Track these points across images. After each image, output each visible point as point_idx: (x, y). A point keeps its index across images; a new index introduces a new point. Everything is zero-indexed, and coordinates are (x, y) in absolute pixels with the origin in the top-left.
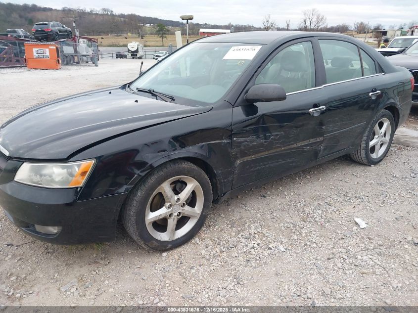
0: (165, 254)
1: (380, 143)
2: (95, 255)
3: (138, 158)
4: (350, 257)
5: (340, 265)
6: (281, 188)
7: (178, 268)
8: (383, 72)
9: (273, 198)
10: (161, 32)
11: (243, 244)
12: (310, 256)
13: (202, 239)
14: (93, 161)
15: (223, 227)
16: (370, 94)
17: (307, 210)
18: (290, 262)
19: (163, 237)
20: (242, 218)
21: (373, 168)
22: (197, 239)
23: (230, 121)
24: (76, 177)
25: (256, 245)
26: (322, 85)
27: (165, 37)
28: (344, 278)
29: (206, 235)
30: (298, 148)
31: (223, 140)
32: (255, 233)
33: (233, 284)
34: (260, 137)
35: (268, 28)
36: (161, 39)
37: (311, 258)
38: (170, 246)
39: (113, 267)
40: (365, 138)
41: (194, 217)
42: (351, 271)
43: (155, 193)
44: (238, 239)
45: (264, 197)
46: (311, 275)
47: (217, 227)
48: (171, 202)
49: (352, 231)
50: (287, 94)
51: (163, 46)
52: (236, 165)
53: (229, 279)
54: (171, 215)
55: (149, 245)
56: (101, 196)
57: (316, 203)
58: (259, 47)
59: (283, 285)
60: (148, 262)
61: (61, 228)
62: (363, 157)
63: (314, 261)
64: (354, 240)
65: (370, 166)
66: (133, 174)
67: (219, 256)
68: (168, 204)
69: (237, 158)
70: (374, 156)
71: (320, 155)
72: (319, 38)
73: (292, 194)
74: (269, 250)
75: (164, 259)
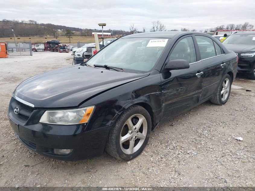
0: (129, 162)
1: (225, 93)
2: (86, 167)
3: (117, 104)
4: (233, 154)
5: (230, 159)
6: (179, 120)
7: (140, 170)
8: (225, 53)
9: (177, 126)
10: (68, 34)
11: (172, 153)
12: (212, 156)
13: (147, 152)
14: (94, 107)
15: (156, 144)
16: (221, 65)
17: (200, 131)
18: (202, 160)
19: (128, 152)
20: (165, 138)
21: (223, 106)
22: (144, 152)
23: (160, 81)
24: (84, 117)
25: (180, 153)
26: (199, 61)
27: (72, 37)
28: (236, 166)
29: (148, 150)
30: (190, 96)
31: (157, 92)
32: (176, 146)
33: (176, 175)
34: (174, 90)
35: (133, 31)
36: (69, 39)
37: (213, 157)
38: (131, 157)
39: (100, 173)
40: (219, 90)
41: (142, 138)
42: (237, 162)
43: (124, 125)
44: (168, 151)
45: (172, 126)
46: (217, 166)
47: (153, 145)
48: (132, 130)
49: (228, 140)
50: (190, 64)
51: (70, 43)
52: (162, 107)
53: (173, 173)
54: (132, 138)
55: (122, 157)
56: (99, 127)
57: (202, 127)
58: (167, 40)
59: (205, 173)
60: (121, 168)
61: (72, 150)
62: (218, 101)
63: (215, 158)
64: (232, 145)
65: (221, 105)
66: (115, 113)
67: (161, 160)
68: (130, 132)
69: (163, 102)
70: (223, 99)
71: (199, 100)
72: (195, 35)
73: (187, 123)
74: (188, 155)
75: (129, 165)
